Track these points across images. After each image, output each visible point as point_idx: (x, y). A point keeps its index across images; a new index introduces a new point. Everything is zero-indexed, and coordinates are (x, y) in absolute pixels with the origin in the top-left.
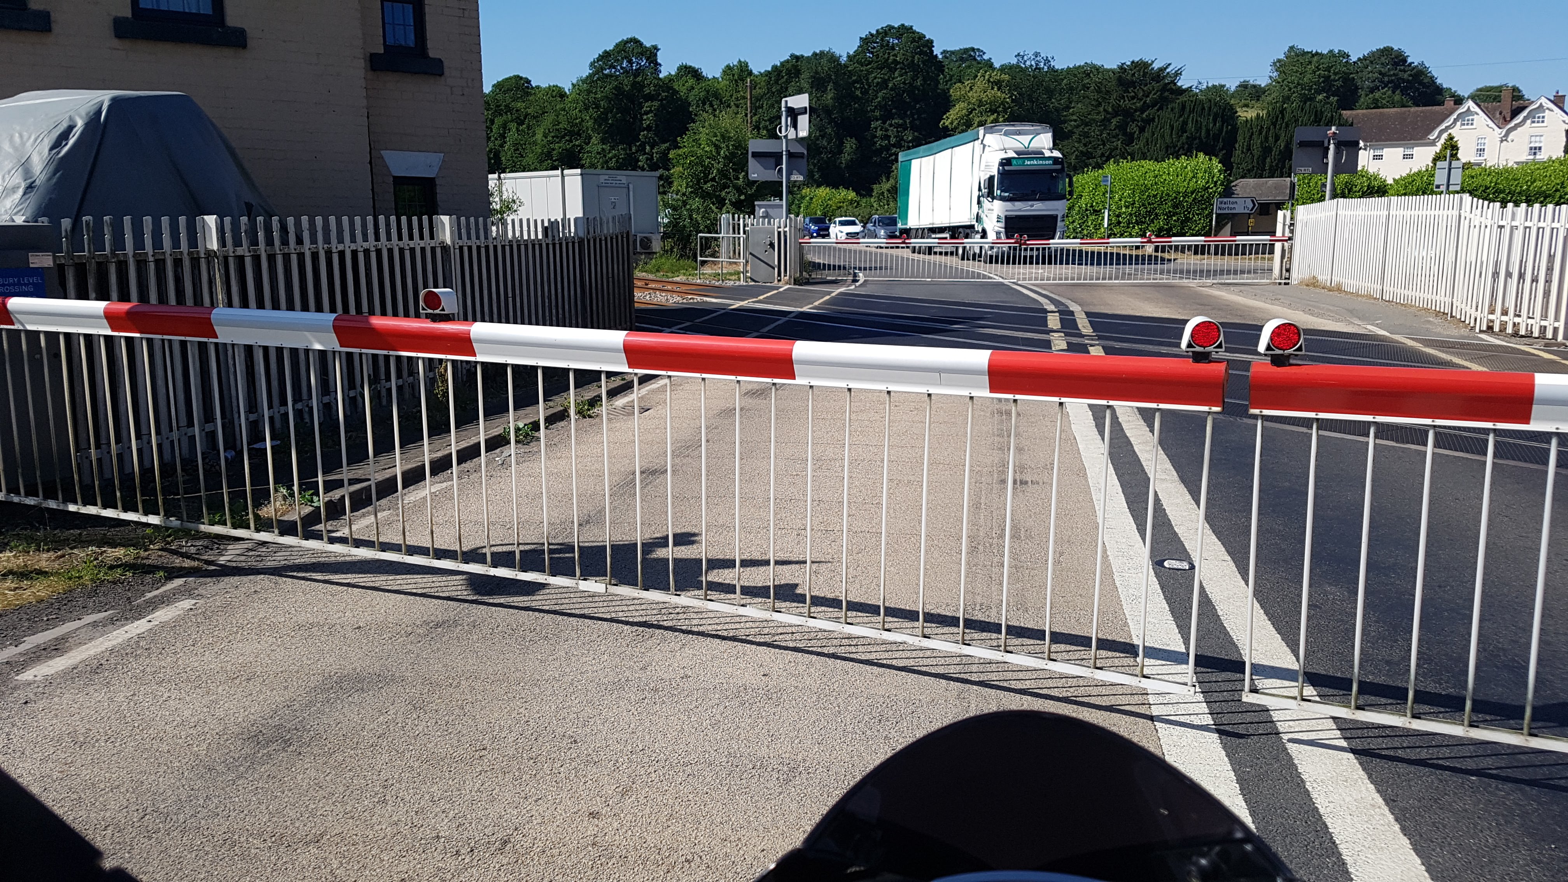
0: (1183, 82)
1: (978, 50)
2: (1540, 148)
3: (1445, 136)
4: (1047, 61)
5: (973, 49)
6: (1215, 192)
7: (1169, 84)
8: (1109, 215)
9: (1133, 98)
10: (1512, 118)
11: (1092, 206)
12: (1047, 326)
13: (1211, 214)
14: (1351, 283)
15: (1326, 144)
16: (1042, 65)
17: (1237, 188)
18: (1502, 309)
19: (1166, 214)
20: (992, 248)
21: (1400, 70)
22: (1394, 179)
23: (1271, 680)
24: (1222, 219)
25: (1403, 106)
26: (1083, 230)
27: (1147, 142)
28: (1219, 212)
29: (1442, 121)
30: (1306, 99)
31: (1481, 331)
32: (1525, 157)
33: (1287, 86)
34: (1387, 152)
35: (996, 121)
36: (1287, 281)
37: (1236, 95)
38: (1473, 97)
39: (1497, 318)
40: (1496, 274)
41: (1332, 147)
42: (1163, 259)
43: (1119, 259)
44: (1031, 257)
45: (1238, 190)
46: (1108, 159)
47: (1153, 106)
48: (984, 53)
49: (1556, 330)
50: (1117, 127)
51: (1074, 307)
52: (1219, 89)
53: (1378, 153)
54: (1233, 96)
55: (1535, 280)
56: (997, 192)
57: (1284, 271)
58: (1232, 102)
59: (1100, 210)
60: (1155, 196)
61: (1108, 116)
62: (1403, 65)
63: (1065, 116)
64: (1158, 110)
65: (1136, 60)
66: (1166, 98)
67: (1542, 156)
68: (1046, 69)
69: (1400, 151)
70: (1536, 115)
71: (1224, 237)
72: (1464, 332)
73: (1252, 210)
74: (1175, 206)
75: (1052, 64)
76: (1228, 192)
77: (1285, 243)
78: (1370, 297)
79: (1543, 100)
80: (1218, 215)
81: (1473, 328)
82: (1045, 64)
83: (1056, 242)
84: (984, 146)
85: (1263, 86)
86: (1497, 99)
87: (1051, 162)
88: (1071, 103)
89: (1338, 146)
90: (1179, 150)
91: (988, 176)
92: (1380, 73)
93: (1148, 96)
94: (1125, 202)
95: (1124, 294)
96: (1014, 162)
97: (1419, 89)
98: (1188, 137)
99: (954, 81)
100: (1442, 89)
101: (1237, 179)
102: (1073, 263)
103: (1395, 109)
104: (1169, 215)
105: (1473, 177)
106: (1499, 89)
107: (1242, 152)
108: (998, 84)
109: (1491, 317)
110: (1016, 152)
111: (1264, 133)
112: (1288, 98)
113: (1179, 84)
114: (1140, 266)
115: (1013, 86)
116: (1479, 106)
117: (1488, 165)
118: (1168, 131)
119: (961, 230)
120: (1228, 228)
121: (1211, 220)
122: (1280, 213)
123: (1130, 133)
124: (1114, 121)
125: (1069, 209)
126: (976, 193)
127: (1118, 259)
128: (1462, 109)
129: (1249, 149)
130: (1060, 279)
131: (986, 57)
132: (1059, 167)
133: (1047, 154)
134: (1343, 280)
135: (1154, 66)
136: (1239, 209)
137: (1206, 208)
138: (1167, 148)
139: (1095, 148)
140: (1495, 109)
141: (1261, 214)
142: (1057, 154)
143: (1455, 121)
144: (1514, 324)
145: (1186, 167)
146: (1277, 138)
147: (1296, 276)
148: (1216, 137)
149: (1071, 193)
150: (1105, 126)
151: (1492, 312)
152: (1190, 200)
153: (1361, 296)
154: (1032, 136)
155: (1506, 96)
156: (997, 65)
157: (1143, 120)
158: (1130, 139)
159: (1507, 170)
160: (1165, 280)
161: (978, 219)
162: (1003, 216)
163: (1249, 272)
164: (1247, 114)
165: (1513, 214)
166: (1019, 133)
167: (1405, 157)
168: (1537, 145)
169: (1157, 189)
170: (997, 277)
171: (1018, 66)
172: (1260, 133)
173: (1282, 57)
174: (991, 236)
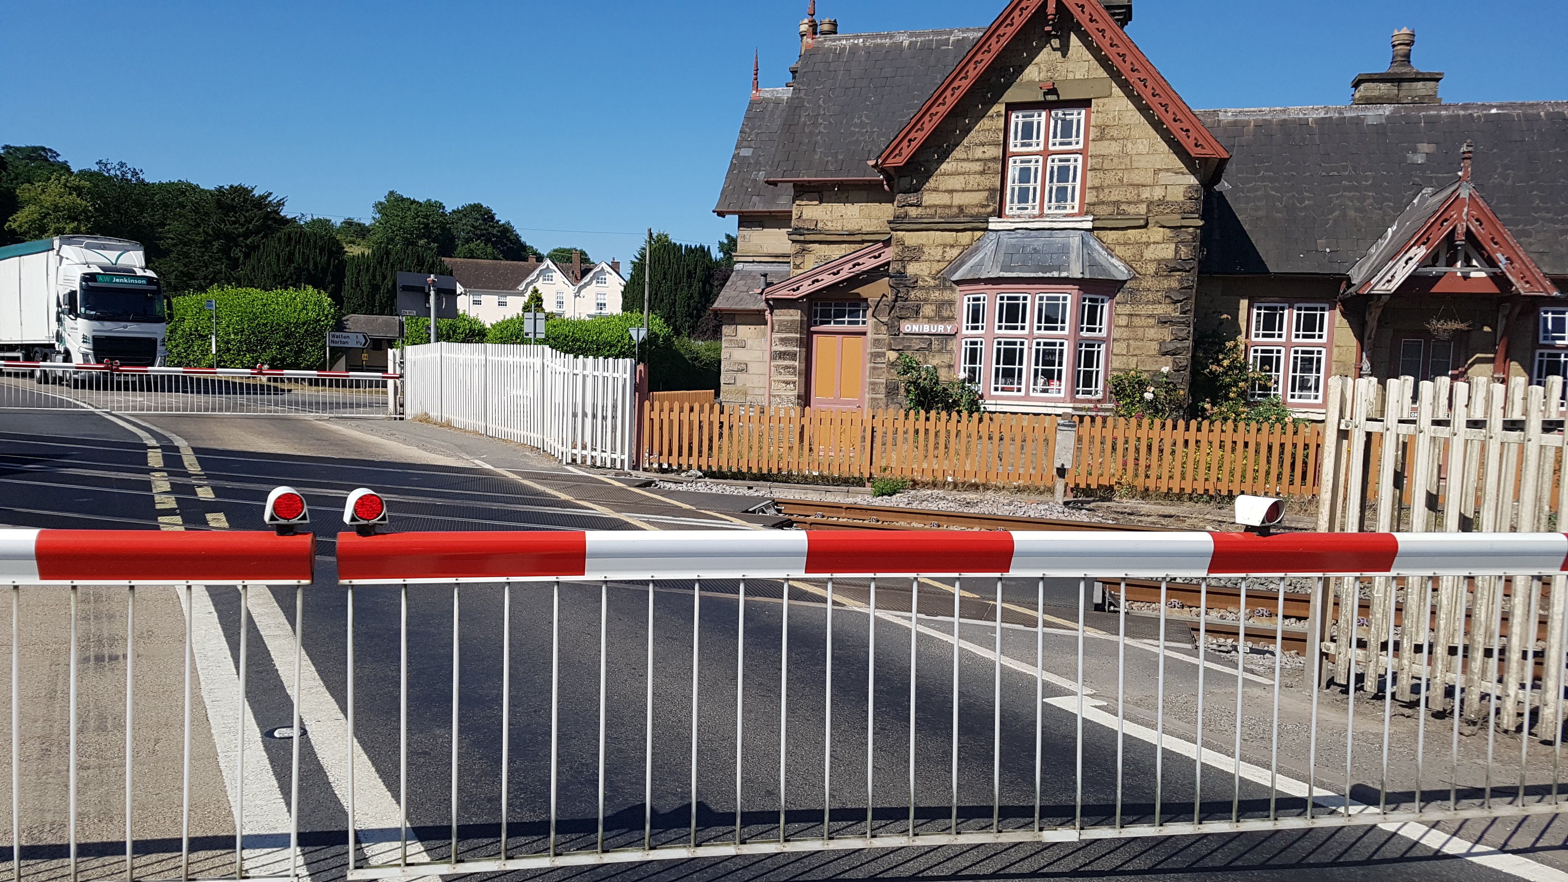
0: (287, 212)
1: (50, 150)
2: (605, 305)
3: (531, 288)
4: (135, 173)
5: (44, 149)
6: (327, 325)
7: (271, 212)
8: (217, 341)
9: (234, 223)
10: (582, 277)
11: (197, 331)
12: (147, 464)
13: (324, 347)
14: (459, 420)
15: (427, 291)
16: (129, 176)
17: (349, 322)
18: (582, 444)
19: (278, 344)
20: (76, 373)
21: (490, 226)
22: (492, 325)
23: (380, 845)
24: (336, 353)
25: (495, 258)
26: (188, 355)
27: (253, 268)
28: (332, 345)
29: (528, 275)
30: (409, 243)
31: (567, 464)
32: (594, 311)
33: (390, 228)
34: (484, 298)
35: (76, 231)
36: (401, 416)
37: (341, 230)
38: (551, 257)
39: (578, 451)
40: (575, 415)
41: (432, 293)
42: (276, 389)
43: (229, 387)
44: (126, 383)
45: (349, 324)
46: (211, 283)
47: (257, 233)
48: (58, 155)
49: (622, 461)
50: (219, 251)
51: (179, 442)
52: (324, 224)
53: (477, 298)
54: (339, 231)
55: (604, 418)
56: (81, 310)
57: (398, 407)
58: (338, 238)
59: (207, 335)
60: (265, 325)
61: (209, 238)
62: (492, 221)
63: (161, 233)
64: (262, 238)
65: (235, 184)
66: (269, 227)
67: (606, 311)
68: (134, 180)
69: (495, 299)
70: (599, 278)
71: (339, 372)
72: (554, 464)
73: (364, 345)
74: (287, 336)
75: (141, 177)
76: (340, 326)
77: (397, 380)
78: (476, 433)
79: (604, 265)
80: (331, 348)
81: (561, 461)
82: (132, 176)
83: (156, 369)
84: (61, 258)
85: (367, 225)
86: (569, 260)
87: (144, 282)
88: (166, 219)
89: (438, 292)
90: (287, 281)
91: (68, 291)
92: (473, 226)
93: (250, 223)
94: (234, 328)
95: (236, 427)
96: (100, 278)
97: (506, 244)
98: (295, 268)
99: (20, 181)
100: (526, 247)
101: (348, 313)
102: (177, 391)
103: (488, 261)
104: (282, 345)
105: (555, 327)
106: (570, 251)
107: (352, 287)
108: (79, 190)
109: (574, 451)
110: (101, 268)
111: (371, 271)
112: (393, 240)
113: (282, 214)
114: (252, 396)
115: (94, 194)
116: (556, 265)
117: (566, 317)
118: (274, 260)
119: (37, 349)
120: (342, 361)
121: (325, 353)
122: (390, 352)
123: (235, 258)
124: (216, 244)
125: (171, 332)
126: (54, 309)
127: (227, 387)
128: (543, 266)
129: (358, 285)
130: (163, 409)
131: (60, 159)
132: (154, 287)
133: (140, 273)
134: (452, 417)
135: (254, 192)
136: (352, 344)
137: (319, 341)
138: (275, 276)
139: (196, 270)
140: (568, 269)
141: (373, 349)
142: (150, 273)
143: (538, 276)
144: (592, 457)
145: (295, 299)
146: (384, 278)
147: (410, 411)
148: (325, 271)
149: (171, 316)
150: (207, 248)
151: (574, 447)
152: (302, 331)
153: (468, 431)
154: (120, 252)
155: (576, 258)
156: (75, 170)
157: (247, 246)
158: (234, 264)
159: (582, 323)
160: (281, 412)
161: (59, 337)
162: (90, 336)
163: (365, 406)
164: (354, 250)
165: (584, 364)
166: (104, 248)
167: (501, 304)
168: (602, 302)
169: (266, 318)
170: (85, 405)
171: (99, 174)
172: (368, 271)
173: (383, 200)
174: (77, 359)
